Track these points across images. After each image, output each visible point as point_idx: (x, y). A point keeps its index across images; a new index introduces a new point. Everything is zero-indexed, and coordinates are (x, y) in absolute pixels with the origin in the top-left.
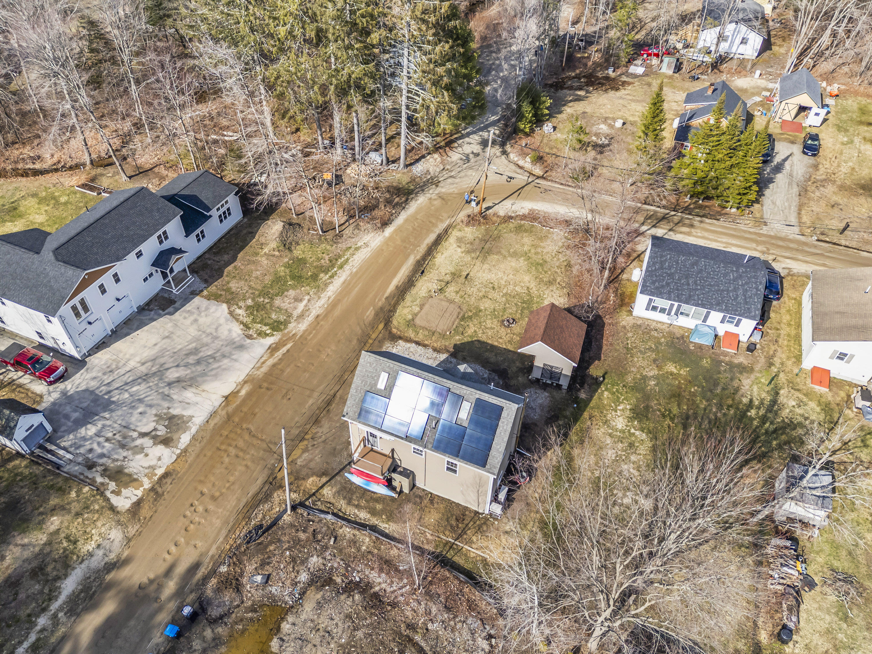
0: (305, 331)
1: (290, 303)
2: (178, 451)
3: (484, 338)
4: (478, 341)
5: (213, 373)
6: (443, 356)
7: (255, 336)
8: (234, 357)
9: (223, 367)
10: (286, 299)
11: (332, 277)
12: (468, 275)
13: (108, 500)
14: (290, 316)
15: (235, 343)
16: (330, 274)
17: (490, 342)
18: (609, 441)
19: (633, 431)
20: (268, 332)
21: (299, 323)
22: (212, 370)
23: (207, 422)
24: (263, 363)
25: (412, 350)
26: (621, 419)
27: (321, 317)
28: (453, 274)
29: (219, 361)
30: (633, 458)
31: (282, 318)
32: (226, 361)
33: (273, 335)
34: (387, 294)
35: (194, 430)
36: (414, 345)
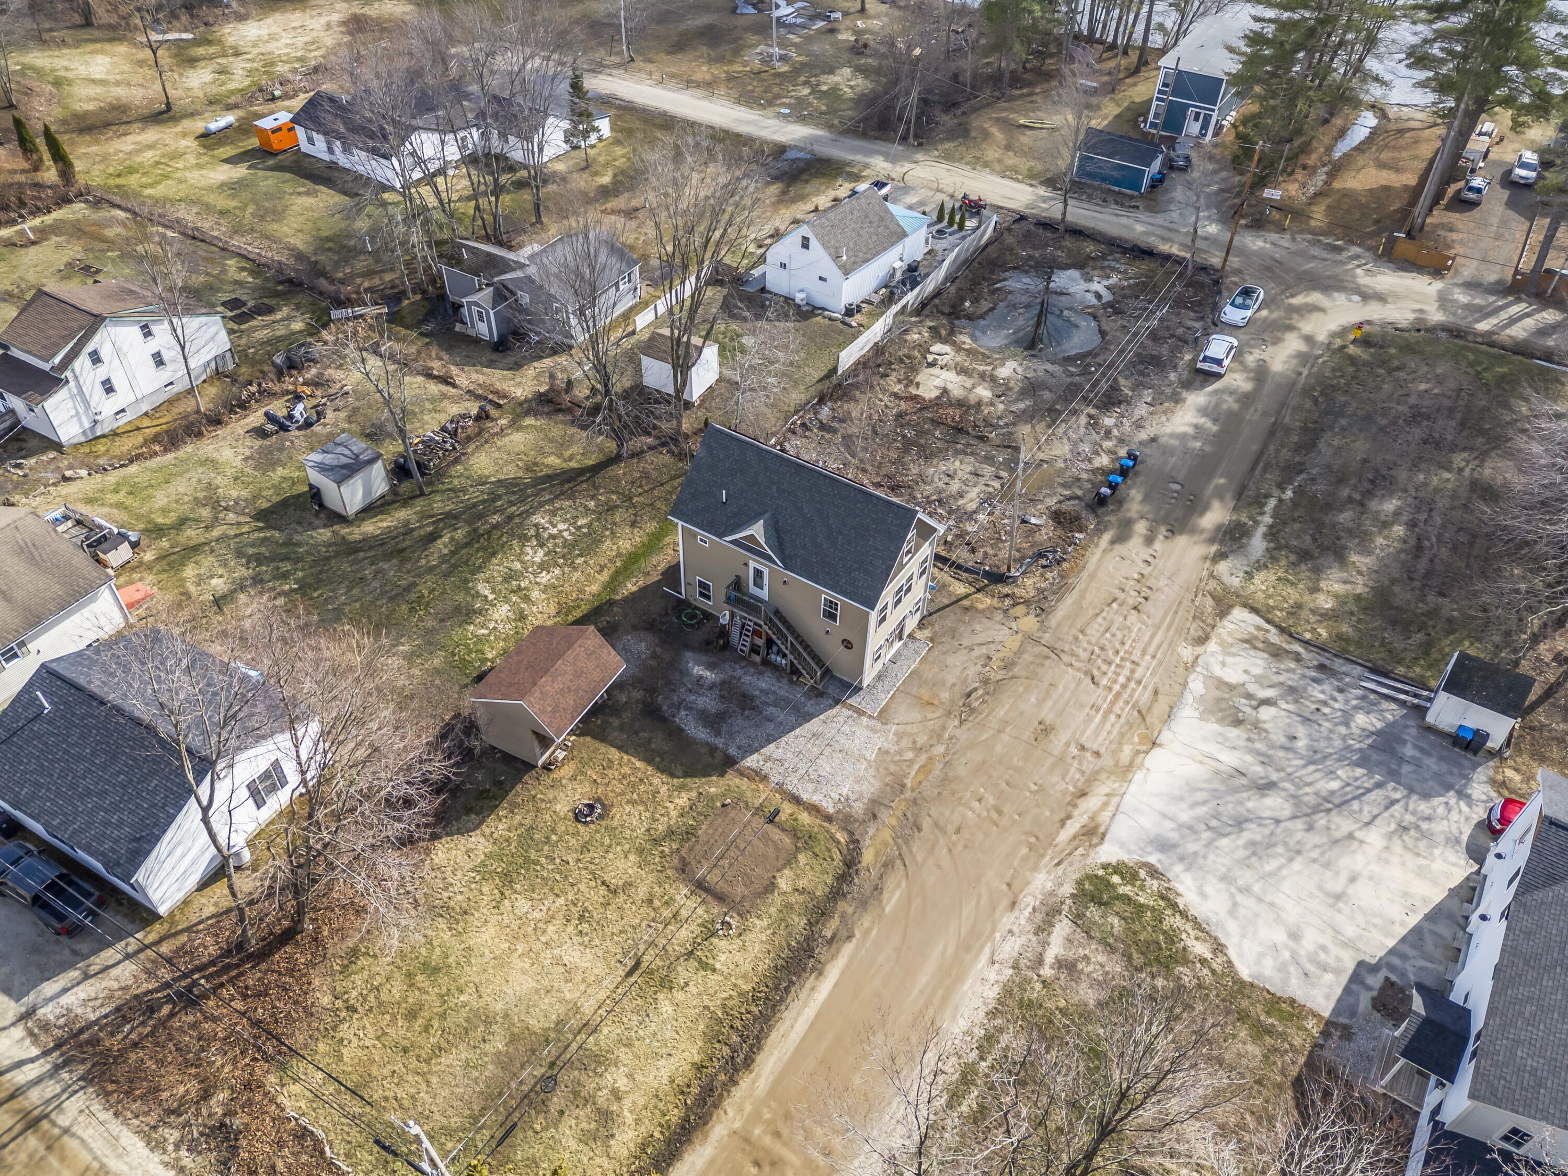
0: (1035, 869)
1: (1086, 958)
2: (1199, 669)
3: (658, 780)
4: (672, 775)
5: (1201, 796)
6: (752, 761)
7: (1142, 874)
8: (1170, 825)
9: (1184, 805)
10: (1099, 976)
11: (990, 1038)
12: (630, 973)
13: (1268, 621)
14: (1077, 919)
15: (1182, 859)
16: (996, 1052)
17: (650, 770)
18: (535, 594)
19: (491, 597)
20: (1116, 879)
21: (1052, 893)
22: (1204, 803)
23: (1171, 708)
24: (1105, 805)
25: (810, 787)
26: (496, 616)
27: (1005, 902)
28: (667, 984)
29: (1198, 819)
30: (518, 566)
31: (1093, 912)
32: (1185, 816)
33: (1105, 867)
34: (848, 949)
35: (1189, 698)
36: (805, 797)
